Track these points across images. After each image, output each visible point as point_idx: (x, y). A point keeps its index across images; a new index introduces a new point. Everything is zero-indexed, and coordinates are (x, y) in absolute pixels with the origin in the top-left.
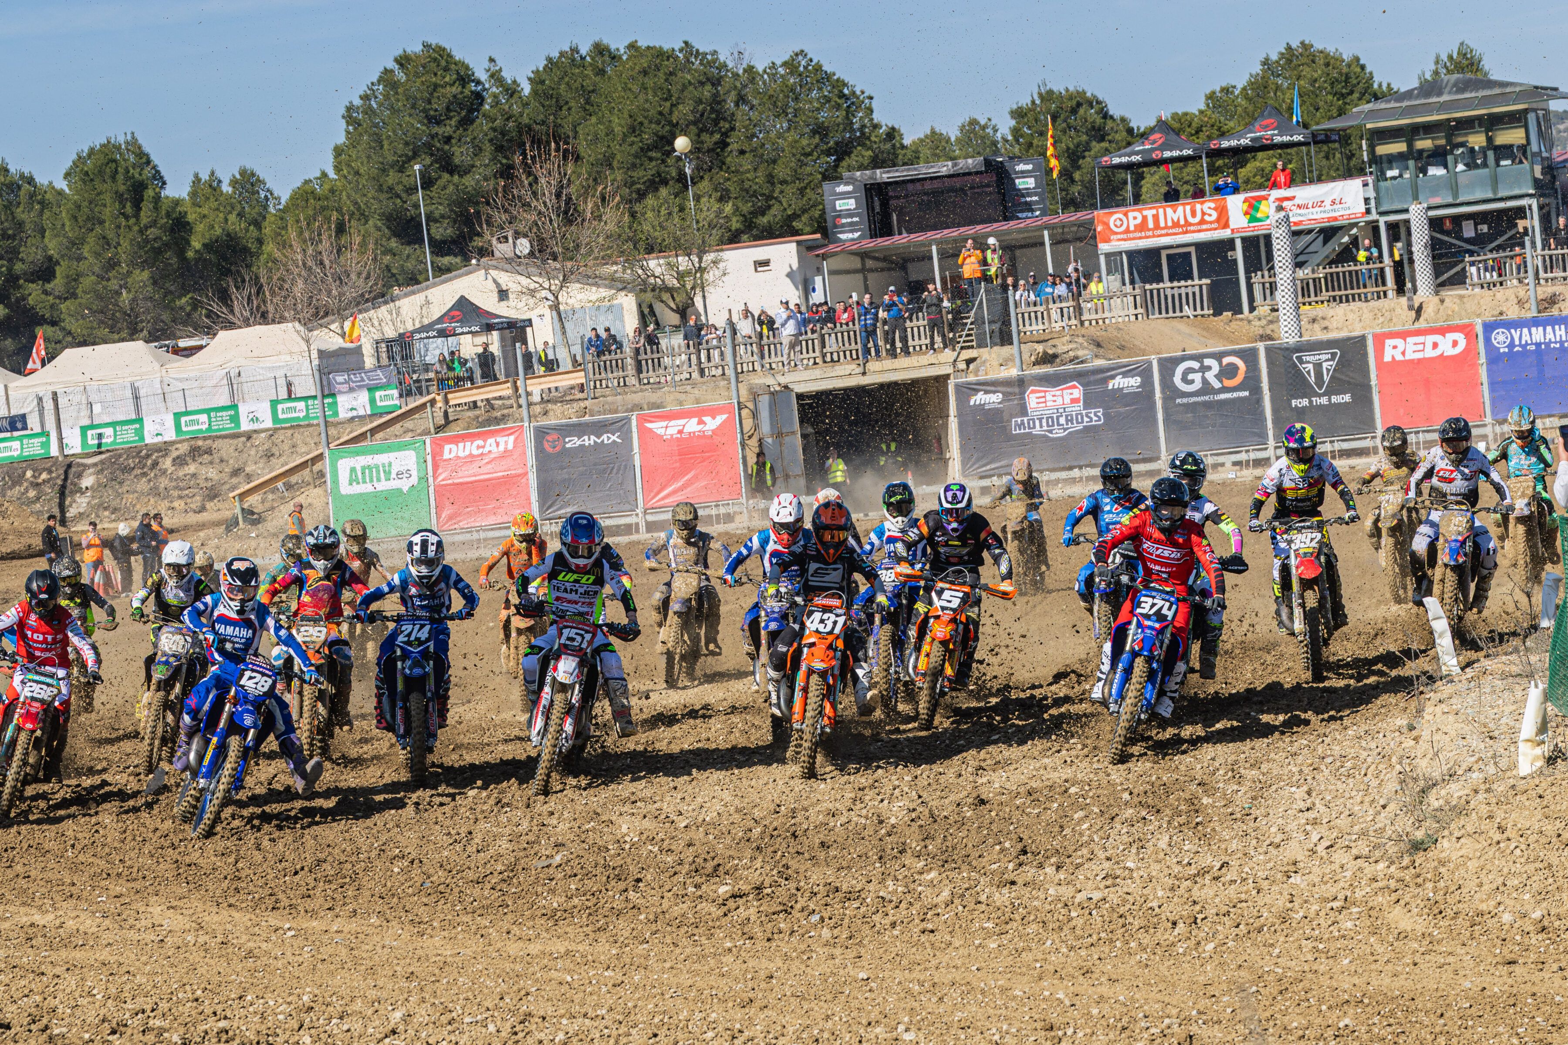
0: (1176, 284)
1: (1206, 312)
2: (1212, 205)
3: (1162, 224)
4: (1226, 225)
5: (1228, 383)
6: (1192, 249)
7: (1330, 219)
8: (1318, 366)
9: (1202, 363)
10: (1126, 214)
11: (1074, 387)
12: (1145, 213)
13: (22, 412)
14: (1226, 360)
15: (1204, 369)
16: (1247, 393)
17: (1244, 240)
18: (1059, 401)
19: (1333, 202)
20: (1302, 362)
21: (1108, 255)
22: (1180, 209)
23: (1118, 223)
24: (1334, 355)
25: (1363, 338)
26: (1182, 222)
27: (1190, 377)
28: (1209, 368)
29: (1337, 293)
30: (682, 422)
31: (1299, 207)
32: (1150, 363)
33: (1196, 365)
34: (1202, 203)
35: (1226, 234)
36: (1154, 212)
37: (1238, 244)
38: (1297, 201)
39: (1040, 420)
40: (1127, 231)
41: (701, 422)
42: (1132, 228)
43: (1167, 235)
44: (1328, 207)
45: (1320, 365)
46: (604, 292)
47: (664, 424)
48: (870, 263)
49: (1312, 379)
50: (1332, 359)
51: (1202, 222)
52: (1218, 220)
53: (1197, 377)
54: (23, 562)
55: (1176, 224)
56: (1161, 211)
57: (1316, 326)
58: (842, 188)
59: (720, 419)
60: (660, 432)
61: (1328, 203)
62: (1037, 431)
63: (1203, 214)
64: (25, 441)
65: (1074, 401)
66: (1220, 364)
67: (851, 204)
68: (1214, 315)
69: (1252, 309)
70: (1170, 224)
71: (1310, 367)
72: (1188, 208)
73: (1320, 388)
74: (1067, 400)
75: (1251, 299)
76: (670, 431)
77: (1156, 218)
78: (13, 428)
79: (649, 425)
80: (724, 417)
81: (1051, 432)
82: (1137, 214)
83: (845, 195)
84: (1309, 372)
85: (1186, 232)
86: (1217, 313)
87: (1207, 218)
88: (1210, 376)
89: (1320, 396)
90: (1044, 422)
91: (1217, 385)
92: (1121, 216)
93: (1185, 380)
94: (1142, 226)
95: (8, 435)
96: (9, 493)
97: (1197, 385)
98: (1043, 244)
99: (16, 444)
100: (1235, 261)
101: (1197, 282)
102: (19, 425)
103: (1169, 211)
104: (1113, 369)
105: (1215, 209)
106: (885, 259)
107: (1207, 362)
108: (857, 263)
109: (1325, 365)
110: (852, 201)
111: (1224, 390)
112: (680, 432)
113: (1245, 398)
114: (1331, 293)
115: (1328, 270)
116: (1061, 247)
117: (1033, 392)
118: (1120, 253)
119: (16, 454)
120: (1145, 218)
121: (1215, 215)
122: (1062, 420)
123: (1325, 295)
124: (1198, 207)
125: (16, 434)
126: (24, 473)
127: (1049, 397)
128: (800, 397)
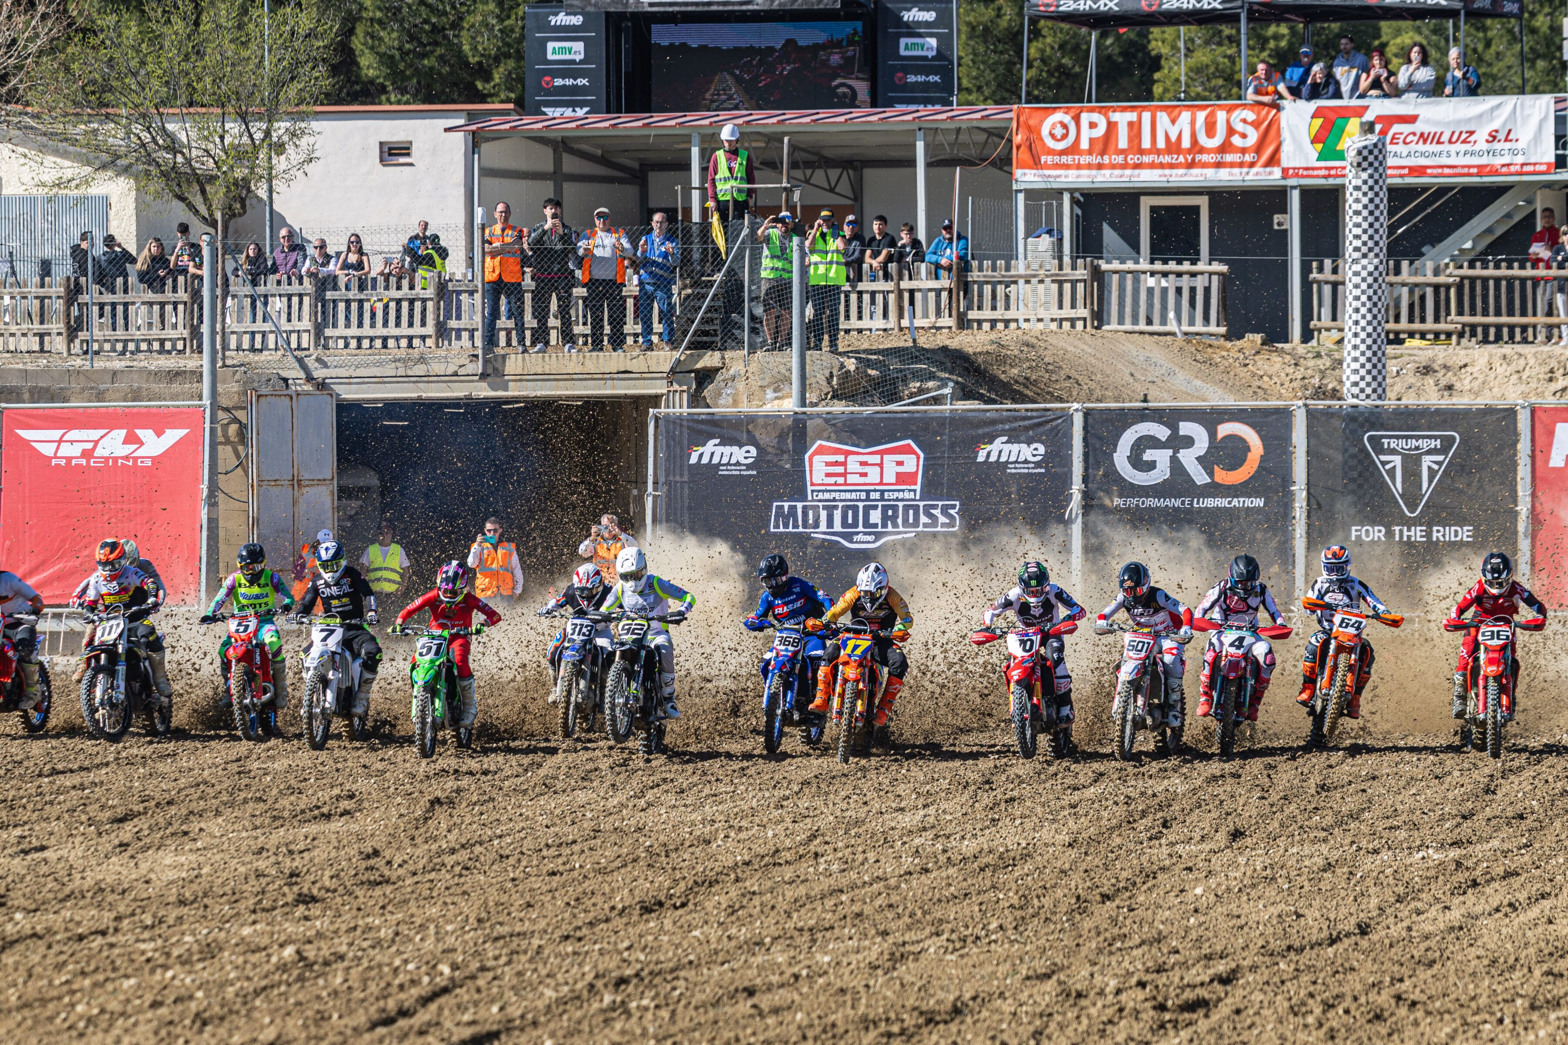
0: (1158, 266)
1: (1213, 328)
2: (1251, 116)
3: (1146, 144)
4: (1273, 160)
5: (1222, 476)
6: (1203, 202)
7: (1482, 170)
8: (1412, 463)
9: (1175, 429)
10: (1077, 119)
11: (908, 450)
12: (1116, 117)
14: (1225, 429)
15: (1179, 442)
16: (1259, 502)
17: (1306, 193)
18: (874, 475)
19: (1493, 137)
20: (1380, 450)
21: (1032, 195)
22: (1185, 116)
23: (1059, 132)
24: (1448, 442)
25: (1511, 413)
26: (1186, 143)
27: (1149, 455)
28: (1189, 442)
29: (1479, 319)
30: (95, 434)
31: (1423, 138)
32: (1068, 419)
33: (1162, 432)
34: (1230, 110)
35: (1273, 176)
36: (1132, 116)
37: (1295, 198)
38: (1419, 127)
39: (830, 510)
40: (1074, 149)
41: (131, 440)
42: (1084, 145)
43: (1152, 166)
44: (1482, 145)
45: (1417, 460)
46: (70, 169)
47: (56, 434)
48: (571, 164)
49: (1398, 486)
50: (1443, 450)
51: (1225, 147)
52: (1259, 148)
53: (1161, 457)
55: (1173, 147)
56: (1146, 116)
57: (1430, 381)
58: (562, 19)
59: (173, 436)
60: (47, 450)
61: (1481, 135)
62: (821, 532)
63: (1231, 131)
65: (903, 478)
66: (1212, 434)
67: (577, 50)
68: (1228, 337)
69: (1307, 335)
70: (1161, 144)
71: (1397, 460)
72: (1201, 116)
73: (1412, 507)
74: (890, 477)
75: (1307, 314)
76: (66, 450)
77: (1135, 128)
79: (25, 434)
80: (181, 433)
81: (848, 537)
82: (1096, 117)
83: (567, 33)
84: (1392, 472)
85: (1191, 165)
86: (1234, 334)
87: (1236, 140)
88: (1188, 458)
89: (1410, 523)
90: (837, 515)
91: (1200, 477)
92: (1067, 119)
93: (1136, 461)
94: (1105, 144)
97: (1161, 473)
98: (911, 163)
100: (1283, 235)
101: (1201, 266)
103: (1163, 118)
104: (993, 422)
105: (1256, 124)
106: (603, 160)
107: (1186, 428)
108: (544, 160)
109: (1427, 461)
110: (579, 46)
111: (1214, 490)
112: (87, 454)
113: (1258, 510)
114: (1467, 319)
115: (1466, 271)
116: (944, 171)
117: (821, 451)
118: (1060, 192)
120: (1112, 126)
121: (1253, 136)
122: (875, 517)
123: (1454, 321)
124: (1221, 116)
127: (853, 463)
128: (344, 408)
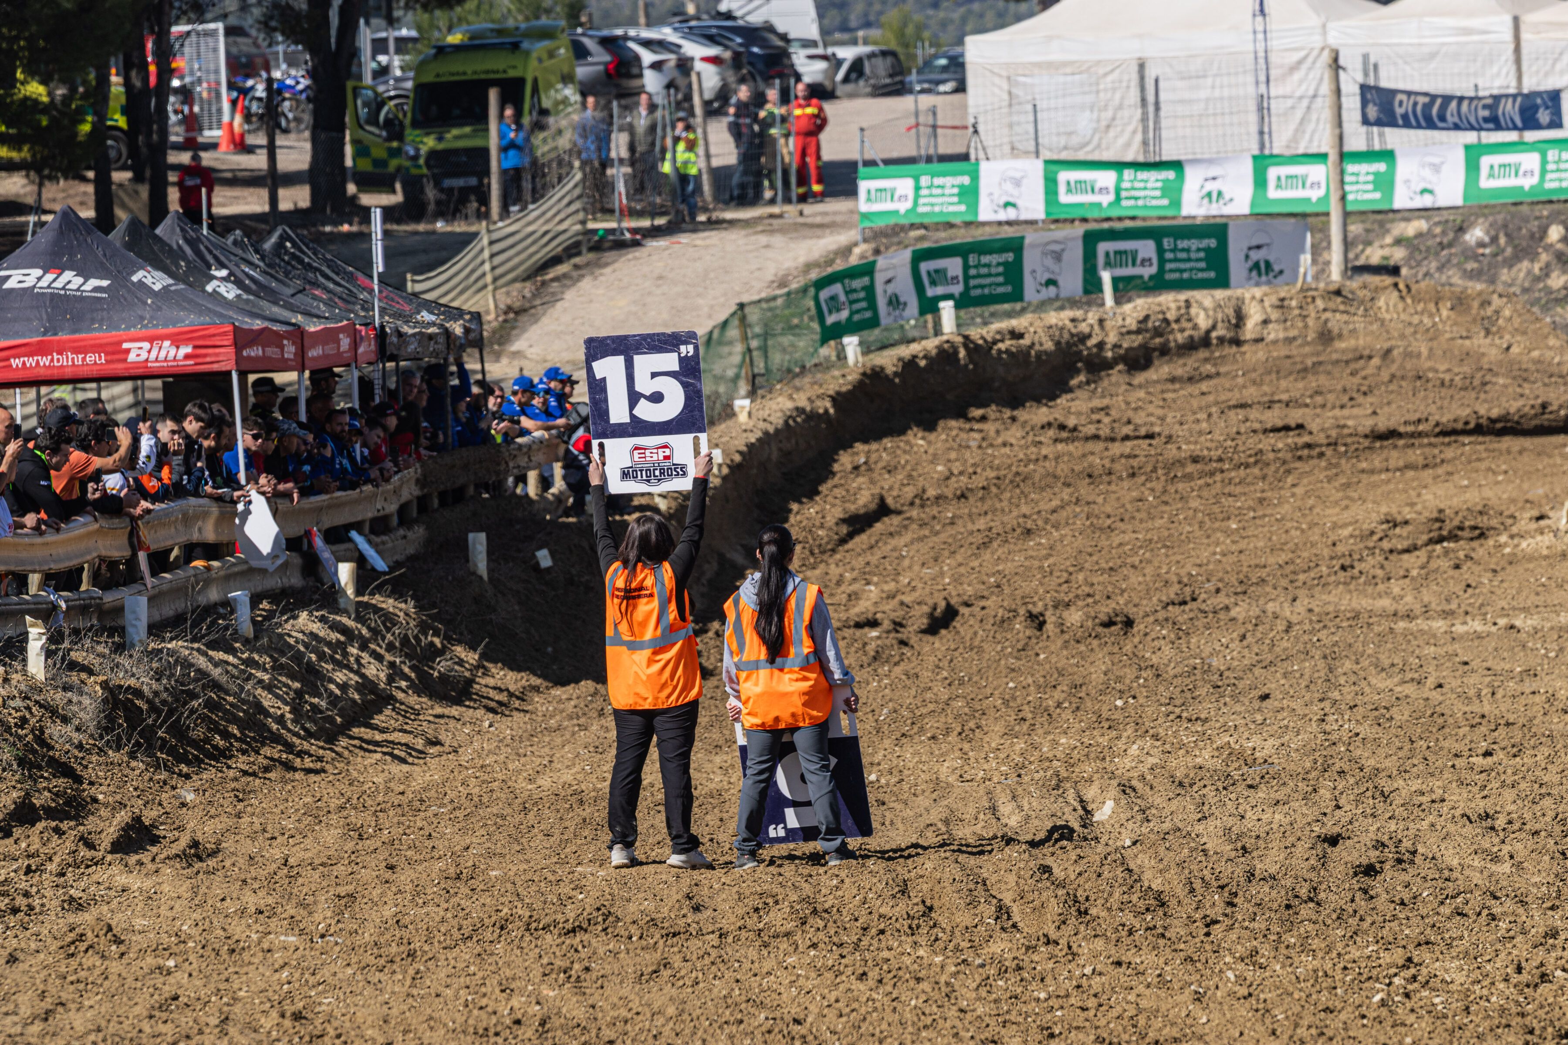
13: (1549, 84)
54: (1527, 442)
64: (1552, 155)
78: (1529, 121)
95: (1512, 136)
96: (1505, 275)
99: (1530, 161)
102: (1544, 116)
119: (1527, 183)
125: (1531, 136)
126: (1544, 231)
